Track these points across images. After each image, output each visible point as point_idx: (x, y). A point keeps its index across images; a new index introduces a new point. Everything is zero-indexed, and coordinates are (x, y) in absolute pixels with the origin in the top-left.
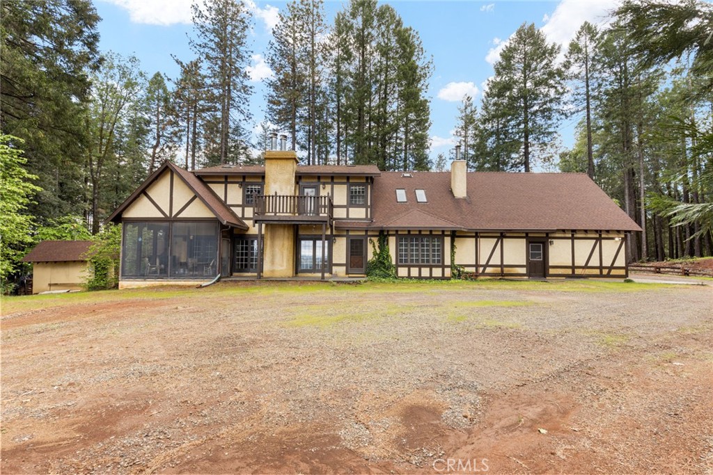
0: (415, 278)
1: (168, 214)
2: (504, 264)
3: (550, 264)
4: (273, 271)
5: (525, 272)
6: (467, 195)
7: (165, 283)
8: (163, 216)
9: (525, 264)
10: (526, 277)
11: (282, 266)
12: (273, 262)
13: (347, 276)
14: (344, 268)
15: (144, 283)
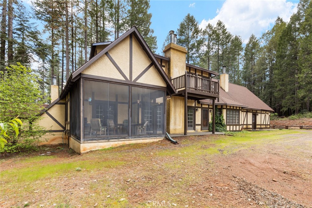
0: (229, 131)
1: (128, 78)
2: (248, 124)
3: (257, 124)
4: (175, 130)
5: (251, 127)
6: (229, 91)
7: (127, 142)
8: (124, 79)
9: (252, 124)
10: (252, 129)
11: (180, 126)
12: (175, 124)
13: (201, 131)
14: (200, 127)
15: (108, 143)
